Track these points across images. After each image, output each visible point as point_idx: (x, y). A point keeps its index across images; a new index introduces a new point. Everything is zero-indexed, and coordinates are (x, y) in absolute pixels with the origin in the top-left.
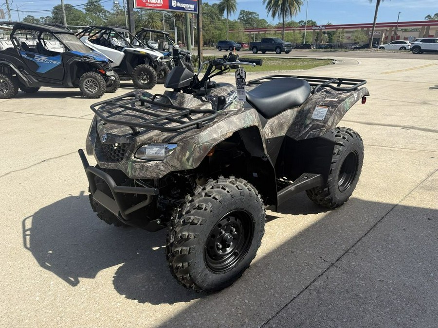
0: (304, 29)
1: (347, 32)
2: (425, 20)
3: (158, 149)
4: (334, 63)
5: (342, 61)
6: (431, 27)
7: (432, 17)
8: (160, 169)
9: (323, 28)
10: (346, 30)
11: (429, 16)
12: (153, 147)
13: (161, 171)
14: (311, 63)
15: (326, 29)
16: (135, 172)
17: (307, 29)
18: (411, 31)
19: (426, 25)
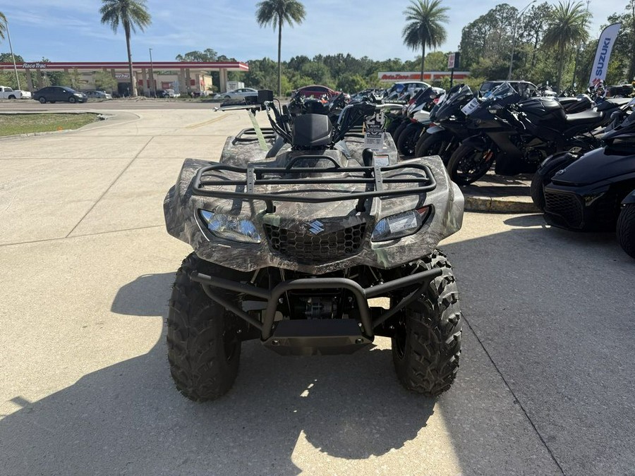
0: (13, 68)
1: (85, 74)
2: (176, 61)
3: (406, 220)
4: (102, 119)
5: (111, 115)
6: (191, 69)
7: (184, 57)
8: (428, 243)
9: (42, 66)
10: (79, 70)
11: (179, 56)
12: (399, 219)
13: (430, 244)
14: (60, 120)
15: (47, 68)
16: (393, 258)
17: (17, 68)
18: (163, 74)
19: (185, 67)
